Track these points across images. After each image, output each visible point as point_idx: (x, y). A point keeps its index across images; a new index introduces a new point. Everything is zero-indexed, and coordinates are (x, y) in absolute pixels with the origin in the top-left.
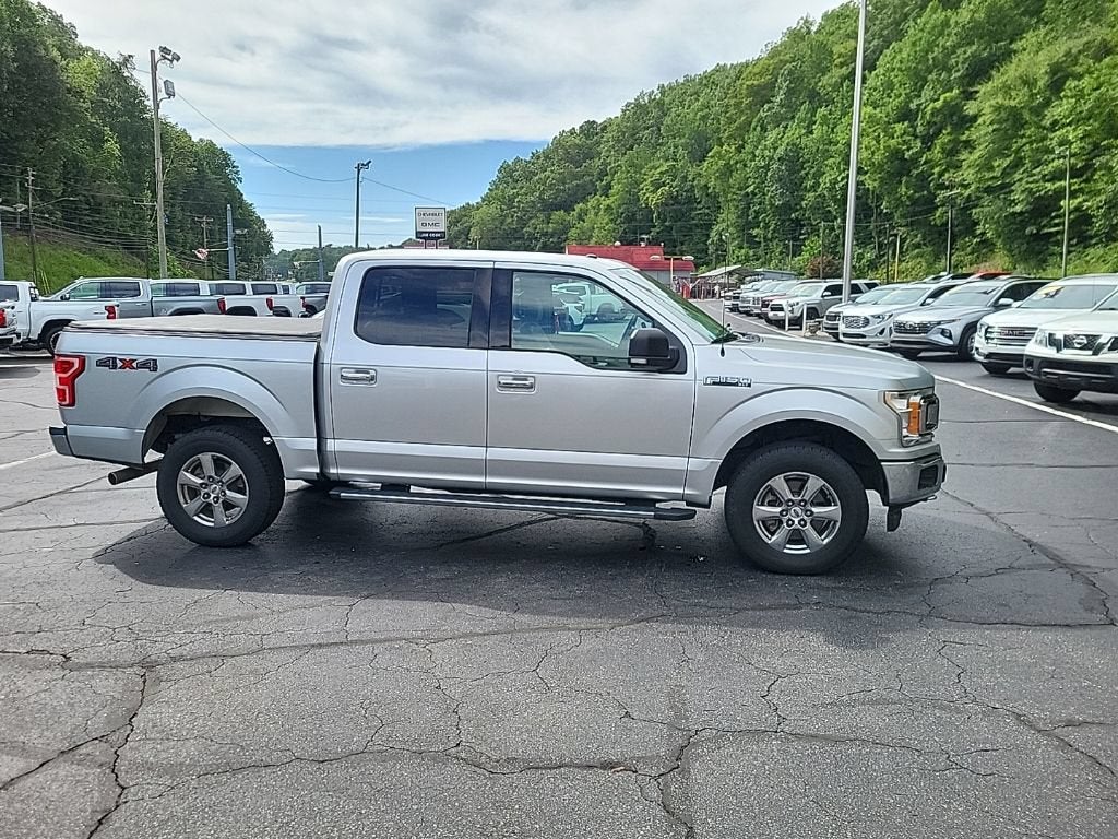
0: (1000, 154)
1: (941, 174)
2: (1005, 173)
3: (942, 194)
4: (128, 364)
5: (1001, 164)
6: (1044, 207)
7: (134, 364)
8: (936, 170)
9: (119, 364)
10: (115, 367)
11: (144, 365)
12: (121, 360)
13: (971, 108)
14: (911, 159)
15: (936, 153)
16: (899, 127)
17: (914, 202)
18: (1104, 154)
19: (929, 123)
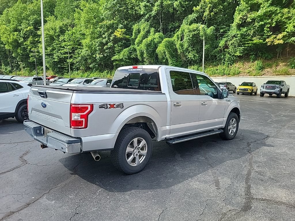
0: (49, 46)
1: (30, 49)
2: (51, 51)
3: (32, 54)
4: (112, 106)
5: (49, 49)
6: (62, 61)
7: (115, 106)
8: (29, 47)
9: (109, 106)
10: (107, 108)
11: (118, 106)
12: (109, 104)
13: (39, 33)
14: (21, 43)
15: (28, 42)
16: (15, 33)
17: (23, 55)
18: (77, 50)
19: (24, 34)
